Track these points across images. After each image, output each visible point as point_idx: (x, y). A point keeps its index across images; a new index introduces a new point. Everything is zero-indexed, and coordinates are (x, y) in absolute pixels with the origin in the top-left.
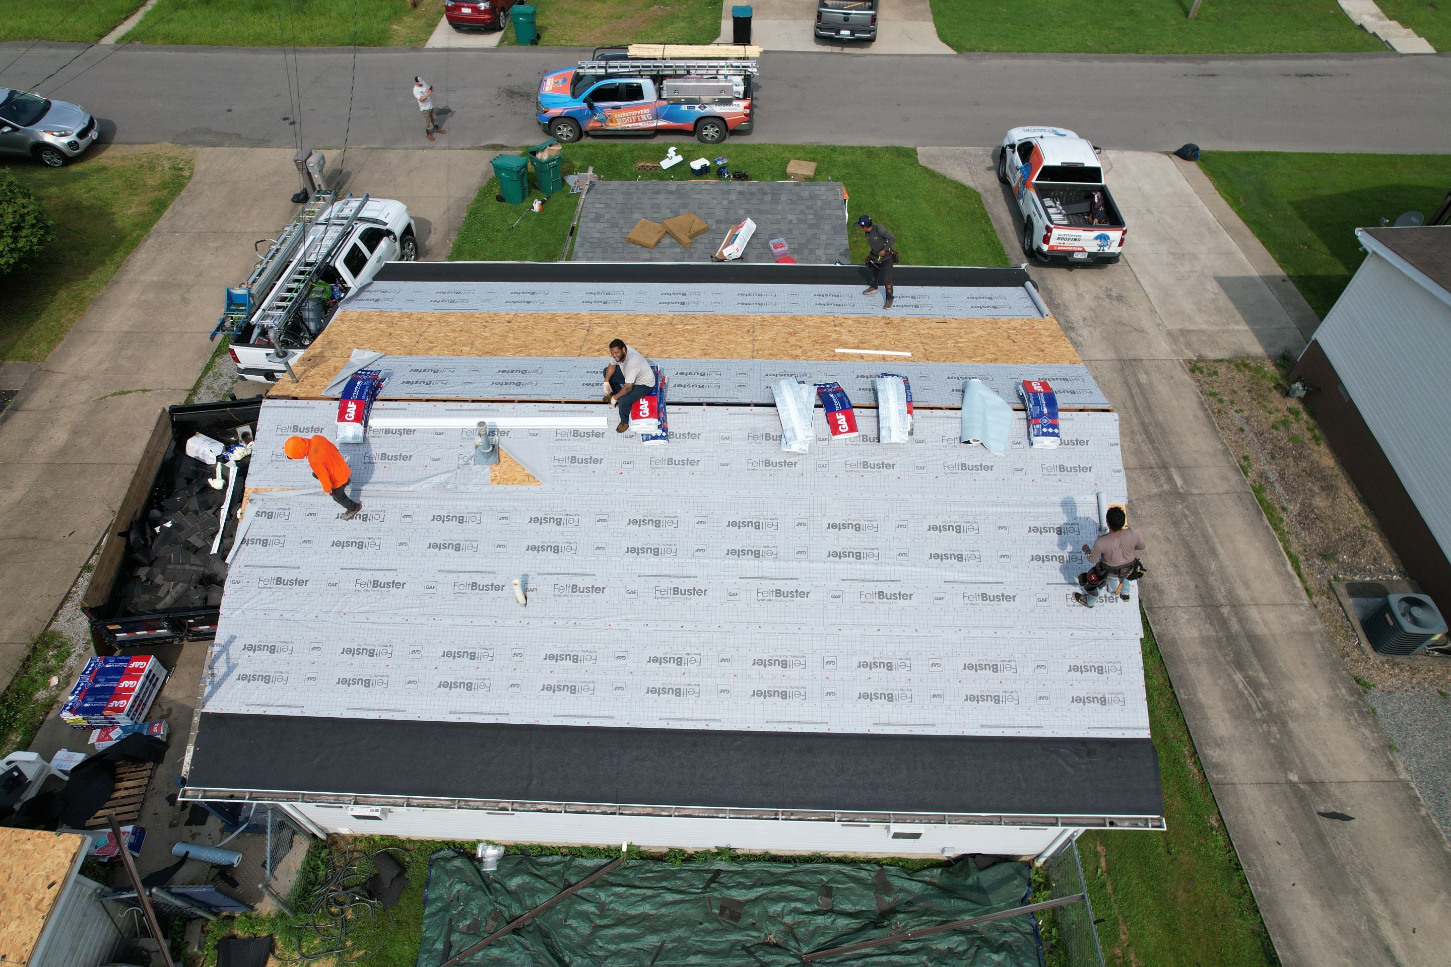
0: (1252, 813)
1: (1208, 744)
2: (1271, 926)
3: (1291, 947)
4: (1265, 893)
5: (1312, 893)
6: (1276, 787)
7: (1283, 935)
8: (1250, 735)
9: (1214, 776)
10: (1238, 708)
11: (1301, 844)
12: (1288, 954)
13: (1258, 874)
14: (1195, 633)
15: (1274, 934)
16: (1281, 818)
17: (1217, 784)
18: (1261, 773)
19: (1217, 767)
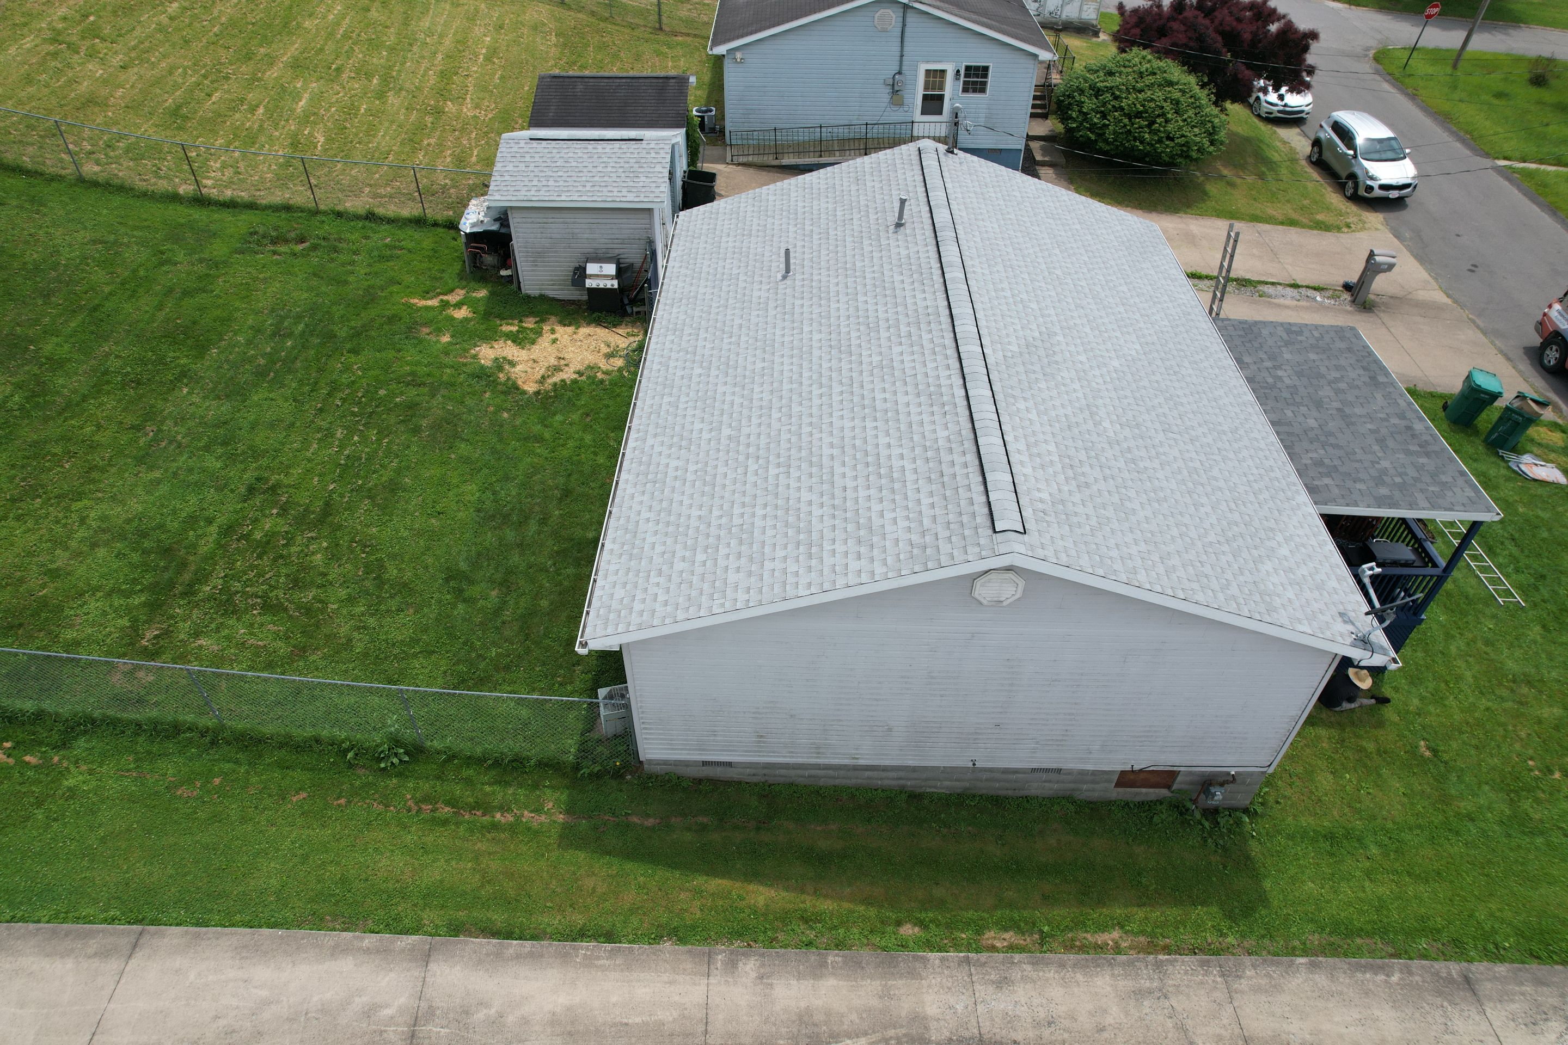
0: (670, 983)
1: (763, 965)
2: (542, 946)
3: (518, 957)
4: (577, 956)
5: (569, 1009)
6: (701, 1028)
7: (531, 955)
8: (775, 1024)
9: (720, 957)
10: (815, 1025)
11: (626, 1024)
12: (511, 951)
13: (598, 958)
14: (932, 1010)
15: (533, 946)
16: (661, 1015)
17: (710, 956)
18: (721, 1017)
19: (732, 965)
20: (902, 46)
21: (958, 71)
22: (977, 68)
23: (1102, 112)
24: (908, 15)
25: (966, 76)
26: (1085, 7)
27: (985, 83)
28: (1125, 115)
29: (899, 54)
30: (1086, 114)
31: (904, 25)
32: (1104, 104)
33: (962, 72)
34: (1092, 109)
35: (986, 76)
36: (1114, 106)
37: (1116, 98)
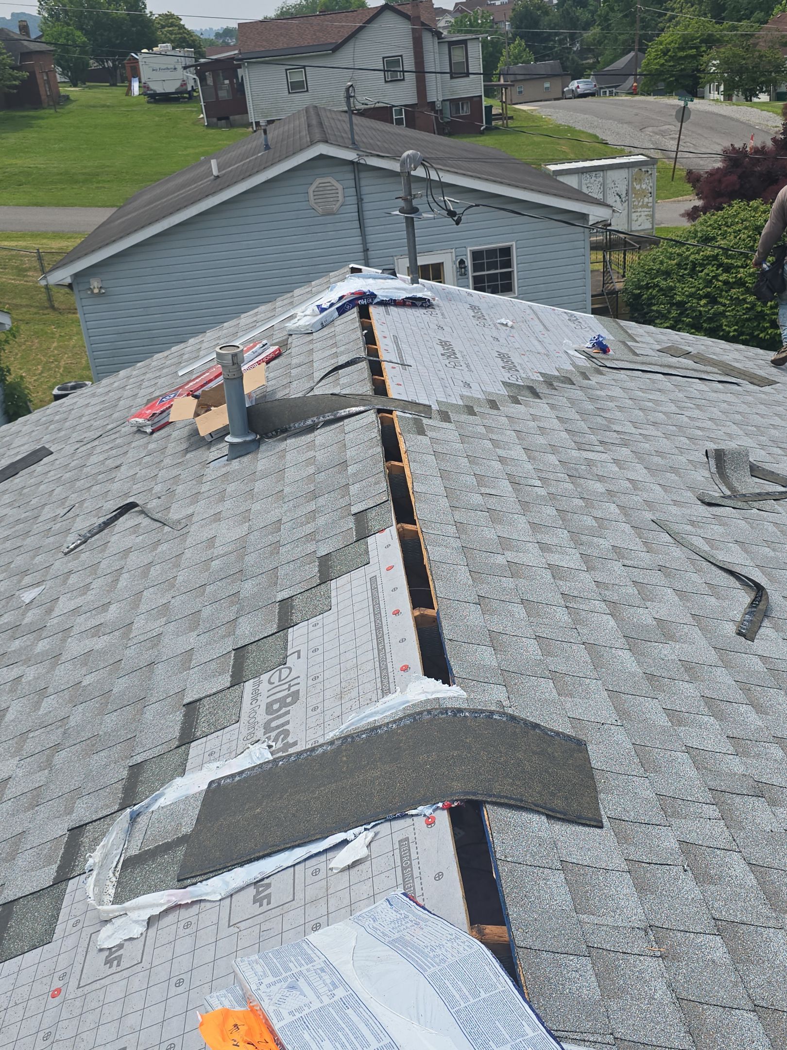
20: (363, 235)
21: (462, 262)
22: (491, 252)
23: (707, 296)
24: (363, 182)
25: (476, 268)
26: (634, 216)
27: (509, 276)
28: (748, 291)
29: (360, 247)
30: (681, 305)
31: (360, 201)
32: (709, 283)
33: (469, 263)
34: (691, 295)
35: (508, 264)
36: (726, 283)
37: (727, 269)
